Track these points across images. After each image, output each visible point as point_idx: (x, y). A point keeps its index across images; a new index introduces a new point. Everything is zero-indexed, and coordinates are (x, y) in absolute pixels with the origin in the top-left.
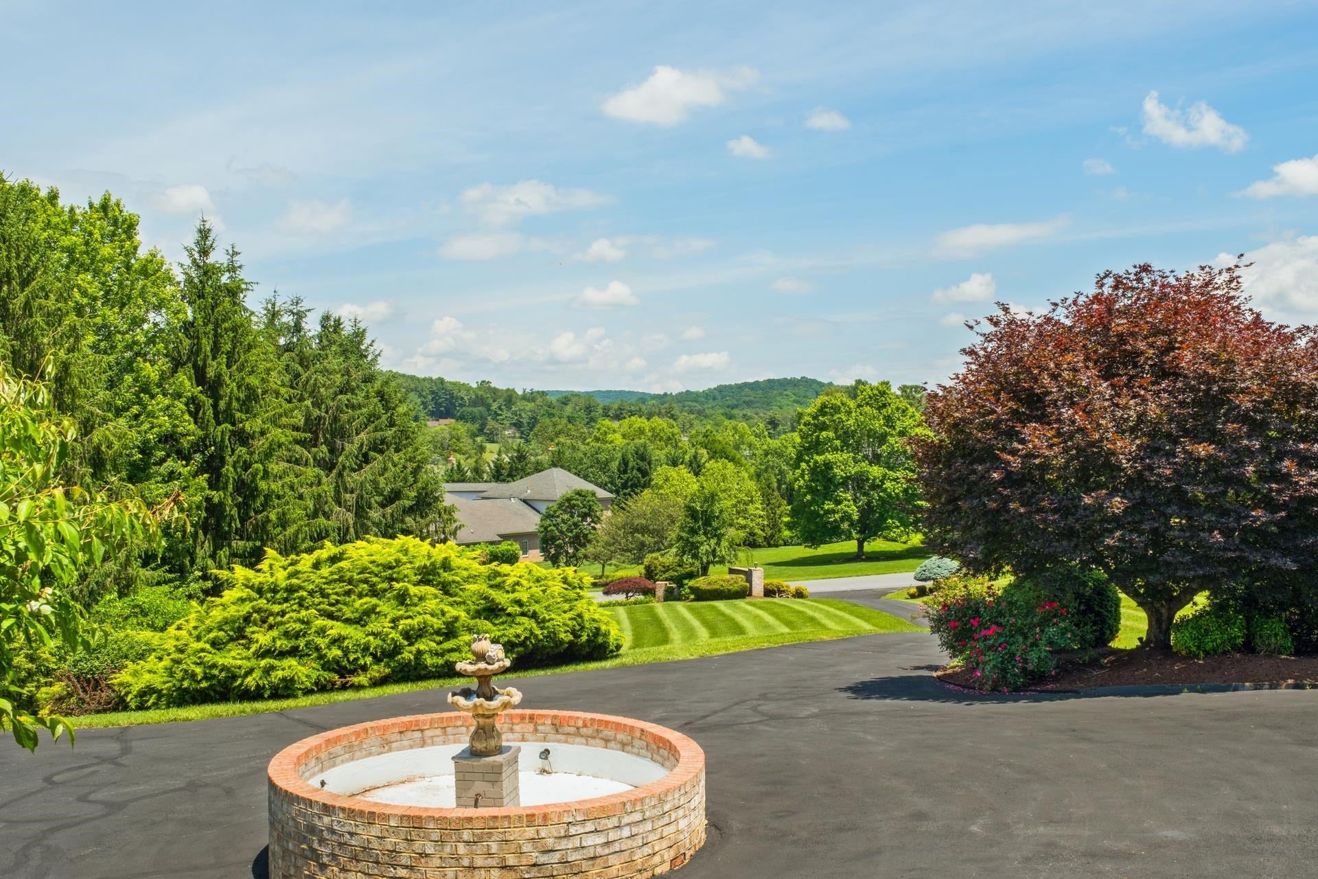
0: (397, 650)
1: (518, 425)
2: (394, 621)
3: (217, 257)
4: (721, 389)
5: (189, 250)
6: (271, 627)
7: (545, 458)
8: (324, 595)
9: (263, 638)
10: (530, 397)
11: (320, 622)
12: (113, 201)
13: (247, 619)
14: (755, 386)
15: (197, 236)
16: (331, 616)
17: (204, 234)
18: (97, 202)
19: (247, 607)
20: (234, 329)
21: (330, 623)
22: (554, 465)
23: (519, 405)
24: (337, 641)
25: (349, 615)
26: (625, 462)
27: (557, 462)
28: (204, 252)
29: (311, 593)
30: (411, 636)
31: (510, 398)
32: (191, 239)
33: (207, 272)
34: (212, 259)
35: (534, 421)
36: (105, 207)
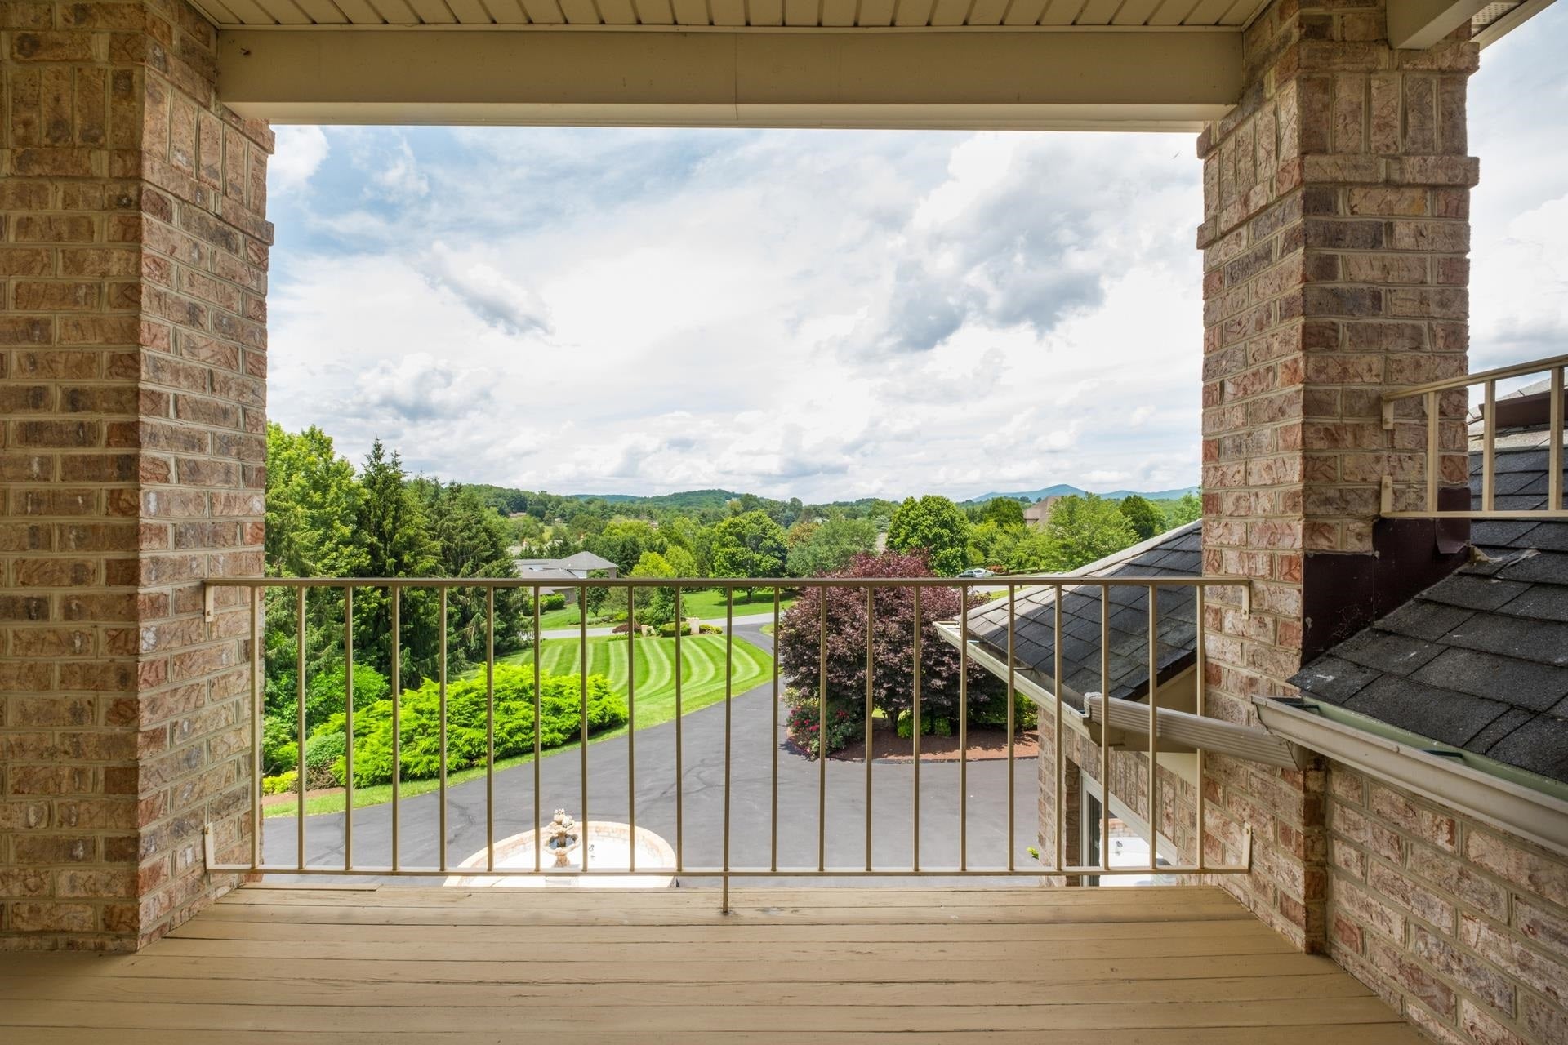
0: (504, 742)
1: (562, 516)
2: (502, 725)
3: (386, 460)
4: (676, 495)
5: (369, 458)
6: (429, 735)
7: (579, 543)
8: (461, 714)
9: (425, 743)
10: (570, 499)
11: (460, 730)
12: (317, 429)
13: (414, 731)
14: (694, 493)
15: (374, 448)
16: (465, 725)
17: (378, 447)
18: (307, 430)
19: (415, 724)
20: (396, 502)
21: (464, 730)
22: (585, 549)
23: (564, 504)
24: (470, 742)
25: (476, 724)
26: (624, 546)
27: (587, 547)
28: (378, 457)
29: (454, 714)
30: (511, 734)
31: (559, 501)
32: (370, 450)
33: (381, 469)
34: (383, 461)
35: (573, 515)
36: (312, 433)
